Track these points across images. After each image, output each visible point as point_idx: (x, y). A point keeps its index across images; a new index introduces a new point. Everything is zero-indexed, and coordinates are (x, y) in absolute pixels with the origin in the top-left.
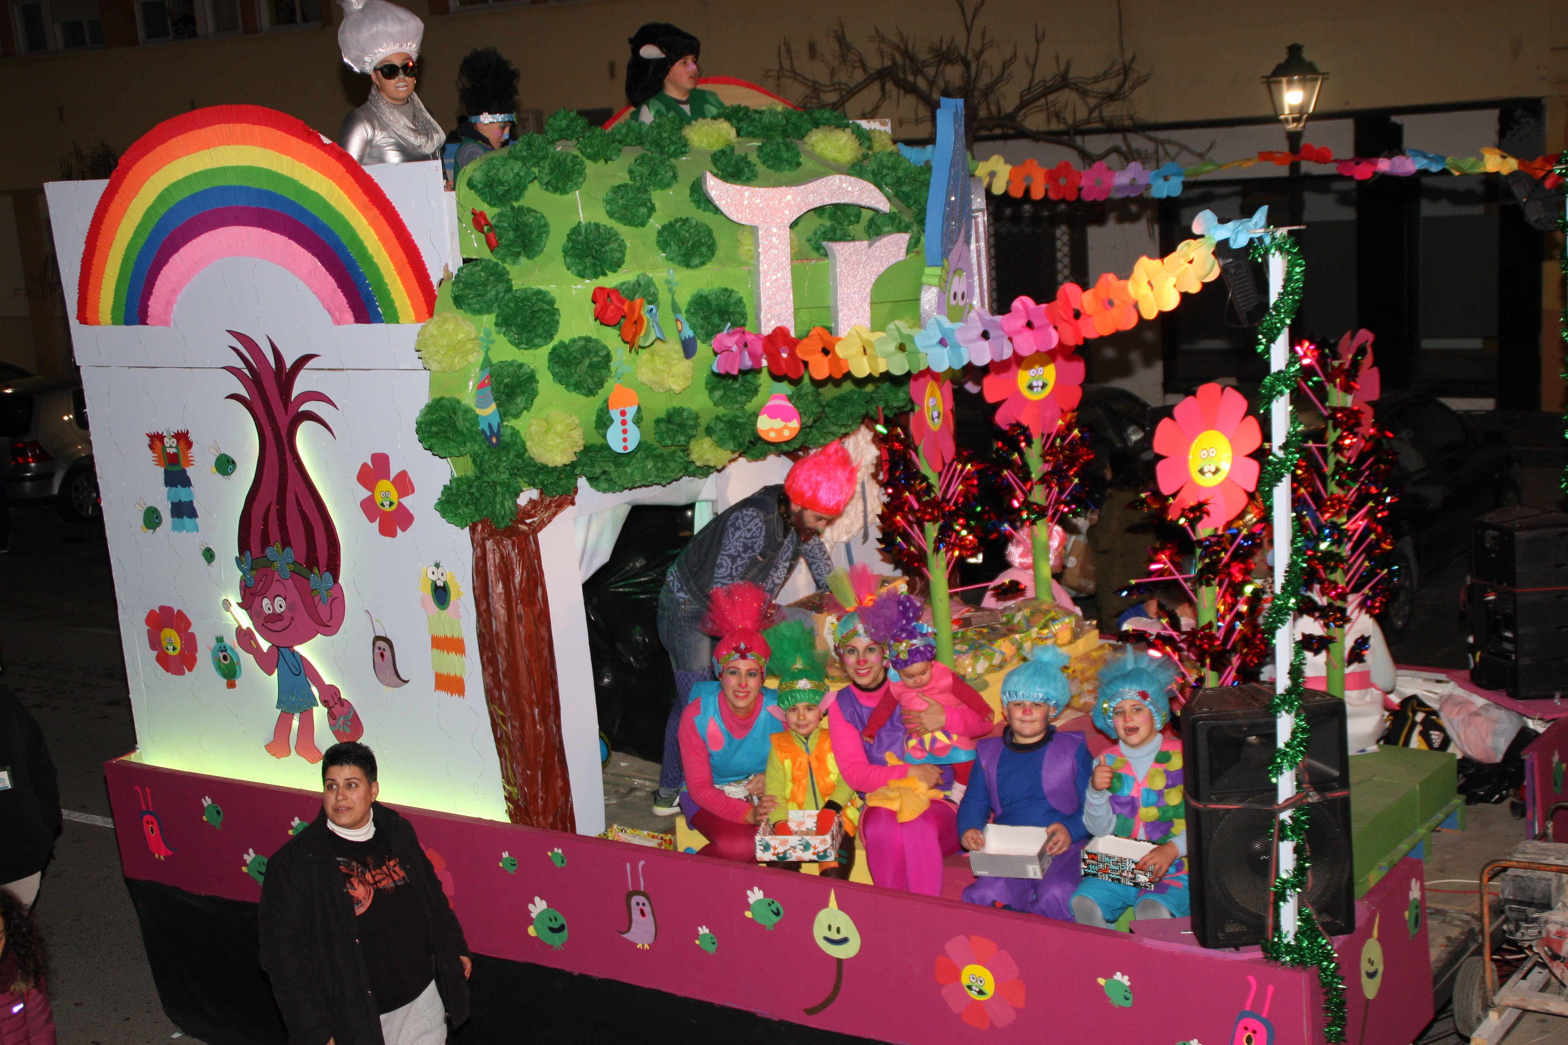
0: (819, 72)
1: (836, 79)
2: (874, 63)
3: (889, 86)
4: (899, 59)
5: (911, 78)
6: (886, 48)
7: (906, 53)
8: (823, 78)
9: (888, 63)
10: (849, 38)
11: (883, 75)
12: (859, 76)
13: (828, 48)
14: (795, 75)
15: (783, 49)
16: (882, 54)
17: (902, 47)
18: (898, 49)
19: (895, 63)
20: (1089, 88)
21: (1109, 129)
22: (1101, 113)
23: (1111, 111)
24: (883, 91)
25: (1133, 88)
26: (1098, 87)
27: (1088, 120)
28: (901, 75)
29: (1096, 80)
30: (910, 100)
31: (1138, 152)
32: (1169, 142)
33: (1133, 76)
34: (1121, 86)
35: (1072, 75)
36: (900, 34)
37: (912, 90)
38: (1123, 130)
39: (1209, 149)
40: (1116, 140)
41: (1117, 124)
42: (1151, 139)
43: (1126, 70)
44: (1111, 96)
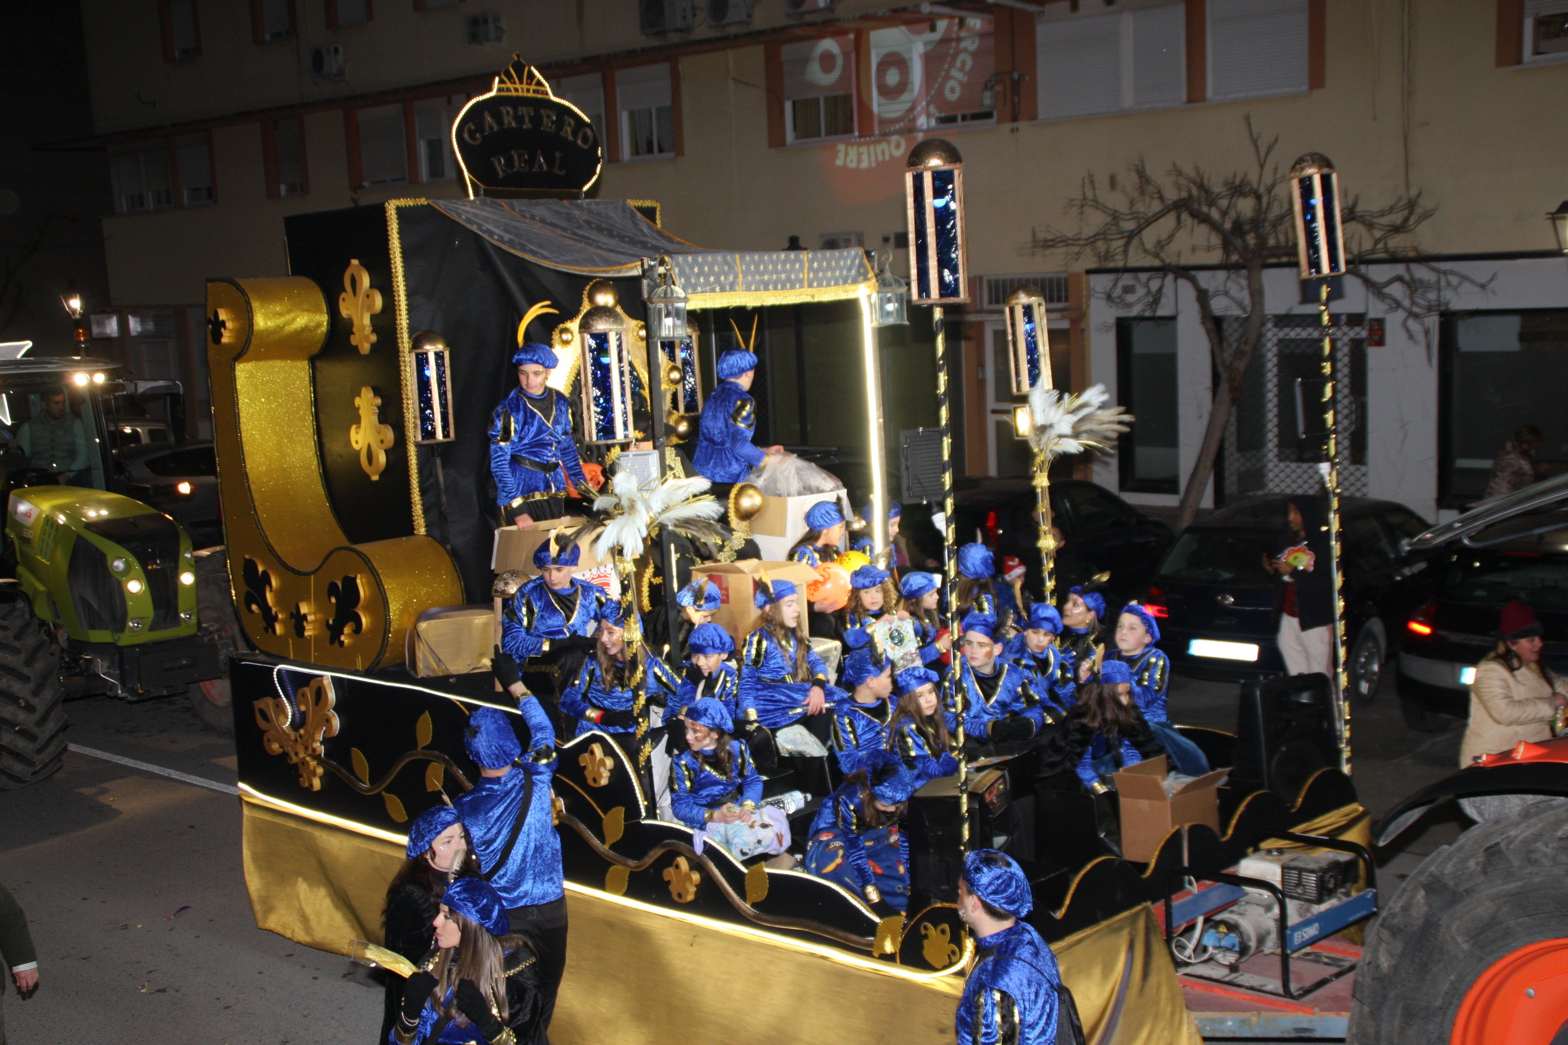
0: (1118, 202)
1: (1135, 209)
2: (1172, 195)
3: (1185, 216)
4: (1195, 191)
5: (1205, 209)
6: (1183, 181)
7: (1201, 187)
8: (1123, 207)
9: (1184, 195)
10: (1149, 172)
11: (1179, 206)
12: (1157, 206)
13: (1129, 180)
14: (1097, 204)
15: (1087, 181)
16: (1179, 187)
17: (1198, 180)
18: (1194, 183)
19: (1190, 195)
20: (1375, 220)
21: (1393, 259)
22: (1386, 244)
23: (1396, 242)
24: (1178, 219)
25: (1418, 223)
26: (1384, 221)
27: (1373, 251)
28: (1196, 206)
29: (1382, 214)
30: (1203, 230)
31: (1421, 282)
32: (1452, 272)
33: (1418, 211)
34: (1406, 220)
35: (1359, 209)
36: (1197, 169)
37: (1205, 219)
38: (1406, 260)
39: (1492, 279)
40: (1400, 269)
41: (1401, 255)
42: (1433, 269)
43: (1411, 205)
44: (1396, 229)
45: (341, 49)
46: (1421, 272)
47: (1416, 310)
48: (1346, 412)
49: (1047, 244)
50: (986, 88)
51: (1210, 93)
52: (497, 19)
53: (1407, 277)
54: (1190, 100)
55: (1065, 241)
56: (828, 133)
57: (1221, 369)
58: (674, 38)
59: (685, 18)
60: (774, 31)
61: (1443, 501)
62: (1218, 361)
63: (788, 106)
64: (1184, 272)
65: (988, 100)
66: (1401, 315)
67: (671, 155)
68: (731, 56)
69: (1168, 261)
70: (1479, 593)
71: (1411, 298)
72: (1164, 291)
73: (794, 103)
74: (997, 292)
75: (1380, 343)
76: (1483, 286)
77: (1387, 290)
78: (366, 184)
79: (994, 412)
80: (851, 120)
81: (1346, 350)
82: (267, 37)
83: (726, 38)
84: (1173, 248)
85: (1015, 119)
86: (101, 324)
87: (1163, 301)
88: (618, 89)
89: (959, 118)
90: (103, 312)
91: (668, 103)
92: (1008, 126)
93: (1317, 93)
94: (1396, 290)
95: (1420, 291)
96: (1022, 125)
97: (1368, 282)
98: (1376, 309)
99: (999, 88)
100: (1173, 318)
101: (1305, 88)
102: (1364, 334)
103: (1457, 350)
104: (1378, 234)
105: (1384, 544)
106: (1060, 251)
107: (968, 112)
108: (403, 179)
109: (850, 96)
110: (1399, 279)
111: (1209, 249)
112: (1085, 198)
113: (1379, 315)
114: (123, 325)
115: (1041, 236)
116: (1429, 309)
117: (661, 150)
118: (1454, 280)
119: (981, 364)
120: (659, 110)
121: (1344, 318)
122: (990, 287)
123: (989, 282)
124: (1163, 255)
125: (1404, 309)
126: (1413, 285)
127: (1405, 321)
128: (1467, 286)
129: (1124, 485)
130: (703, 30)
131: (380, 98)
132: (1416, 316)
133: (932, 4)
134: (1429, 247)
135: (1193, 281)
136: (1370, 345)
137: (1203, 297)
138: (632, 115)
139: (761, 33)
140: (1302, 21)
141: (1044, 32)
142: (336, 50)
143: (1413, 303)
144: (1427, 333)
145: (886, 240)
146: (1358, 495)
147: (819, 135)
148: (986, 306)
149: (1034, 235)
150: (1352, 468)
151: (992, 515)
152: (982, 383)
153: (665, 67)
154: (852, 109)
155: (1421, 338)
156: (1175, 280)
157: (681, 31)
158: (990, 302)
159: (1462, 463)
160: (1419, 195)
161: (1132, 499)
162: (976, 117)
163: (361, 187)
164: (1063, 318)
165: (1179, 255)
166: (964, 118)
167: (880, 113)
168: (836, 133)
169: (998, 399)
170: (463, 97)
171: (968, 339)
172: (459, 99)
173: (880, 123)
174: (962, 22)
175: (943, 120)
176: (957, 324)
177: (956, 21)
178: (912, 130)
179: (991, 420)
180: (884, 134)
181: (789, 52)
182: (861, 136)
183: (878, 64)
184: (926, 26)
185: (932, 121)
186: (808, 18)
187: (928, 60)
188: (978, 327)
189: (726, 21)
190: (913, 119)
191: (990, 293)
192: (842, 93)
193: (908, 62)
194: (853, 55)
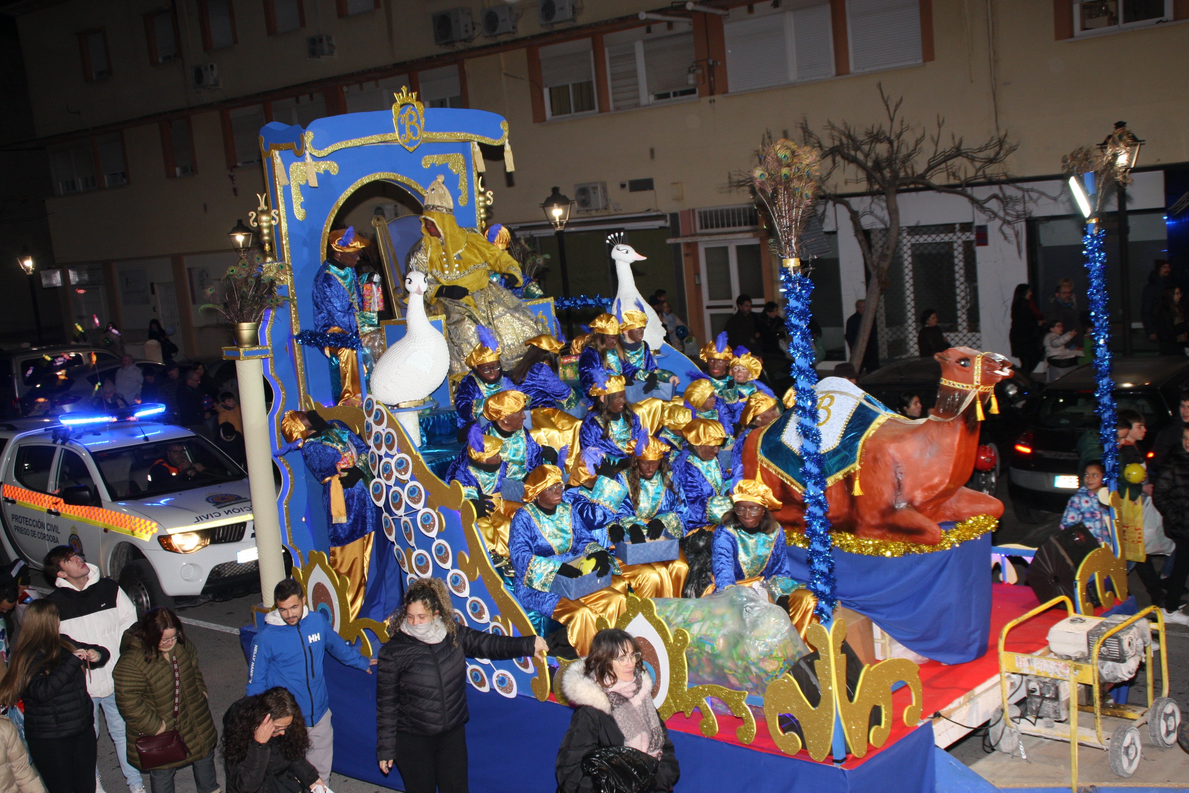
2: (828, 144)
3: (838, 158)
4: (845, 140)
5: (852, 153)
6: (835, 133)
7: (849, 136)
9: (837, 143)
10: (811, 128)
11: (834, 152)
13: (796, 134)
15: (766, 136)
16: (833, 138)
17: (847, 132)
18: (844, 134)
19: (842, 143)
20: (975, 155)
21: (990, 182)
22: (984, 172)
23: (992, 170)
24: (834, 161)
25: (1006, 155)
26: (982, 155)
27: (975, 177)
28: (846, 151)
29: (980, 150)
30: (852, 167)
31: (1011, 198)
32: (1032, 190)
33: (1006, 146)
34: (998, 153)
35: (963, 147)
36: (845, 124)
37: (853, 160)
38: (999, 183)
39: (1061, 194)
40: (995, 189)
41: (995, 178)
42: (1019, 188)
43: (1001, 143)
44: (991, 161)
45: (215, 66)
46: (1010, 191)
47: (1008, 218)
48: (963, 294)
49: (741, 184)
50: (690, 72)
51: (852, 68)
52: (329, 39)
53: (1000, 195)
54: (838, 74)
56: (577, 110)
57: (871, 269)
58: (460, 46)
59: (467, 31)
60: (533, 37)
62: (869, 263)
63: (546, 92)
64: (840, 199)
65: (691, 80)
66: (998, 222)
68: (502, 57)
69: (828, 192)
70: (1064, 421)
71: (1005, 210)
72: (827, 213)
73: (550, 90)
74: (706, 219)
75: (985, 244)
76: (1054, 199)
77: (987, 205)
78: (239, 164)
79: (708, 307)
80: (593, 100)
81: (960, 249)
82: (161, 60)
83: (498, 44)
84: (831, 182)
85: (712, 93)
86: (49, 277)
87: (827, 220)
89: (672, 95)
90: (49, 268)
91: (458, 94)
92: (707, 99)
93: (929, 64)
94: (994, 205)
95: (1010, 205)
96: (717, 97)
97: (973, 200)
98: (980, 219)
99: (699, 71)
100: (834, 233)
101: (920, 61)
102: (973, 237)
103: (1040, 245)
104: (978, 165)
107: (678, 90)
109: (591, 82)
110: (995, 196)
111: (857, 181)
113: (983, 223)
114: (65, 277)
115: (735, 178)
116: (1018, 217)
118: (1034, 195)
119: (697, 273)
120: (451, 99)
121: (957, 226)
122: (700, 217)
123: (700, 213)
124: (824, 188)
125: (1000, 218)
126: (1005, 201)
127: (1001, 227)
128: (1043, 199)
130: (480, 41)
131: (247, 100)
132: (1009, 223)
133: (647, 12)
134: (1015, 173)
135: (847, 205)
136: (978, 245)
137: (855, 216)
139: (524, 39)
141: (729, 29)
142: (212, 67)
143: (1006, 214)
144: (1017, 234)
145: (623, 186)
147: (570, 112)
148: (698, 231)
149: (730, 177)
150: (969, 335)
152: (698, 287)
153: (455, 68)
154: (592, 91)
155: (1013, 239)
156: (834, 205)
157: (465, 40)
158: (702, 228)
160: (1006, 135)
162: (683, 93)
163: (236, 167)
164: (755, 236)
165: (836, 187)
166: (675, 94)
167: (613, 94)
168: (582, 110)
169: (711, 298)
170: (307, 97)
171: (687, 255)
172: (305, 99)
173: (615, 101)
174: (670, 25)
175: (660, 97)
176: (678, 245)
177: (665, 24)
178: (637, 105)
179: (707, 314)
180: (617, 108)
181: (545, 52)
182: (601, 111)
183: (610, 58)
184: (643, 29)
185: (652, 98)
186: (558, 27)
187: (647, 53)
188: (693, 247)
189: (497, 32)
190: (638, 97)
191: (701, 221)
192: (584, 80)
193: (632, 56)
194: (592, 53)
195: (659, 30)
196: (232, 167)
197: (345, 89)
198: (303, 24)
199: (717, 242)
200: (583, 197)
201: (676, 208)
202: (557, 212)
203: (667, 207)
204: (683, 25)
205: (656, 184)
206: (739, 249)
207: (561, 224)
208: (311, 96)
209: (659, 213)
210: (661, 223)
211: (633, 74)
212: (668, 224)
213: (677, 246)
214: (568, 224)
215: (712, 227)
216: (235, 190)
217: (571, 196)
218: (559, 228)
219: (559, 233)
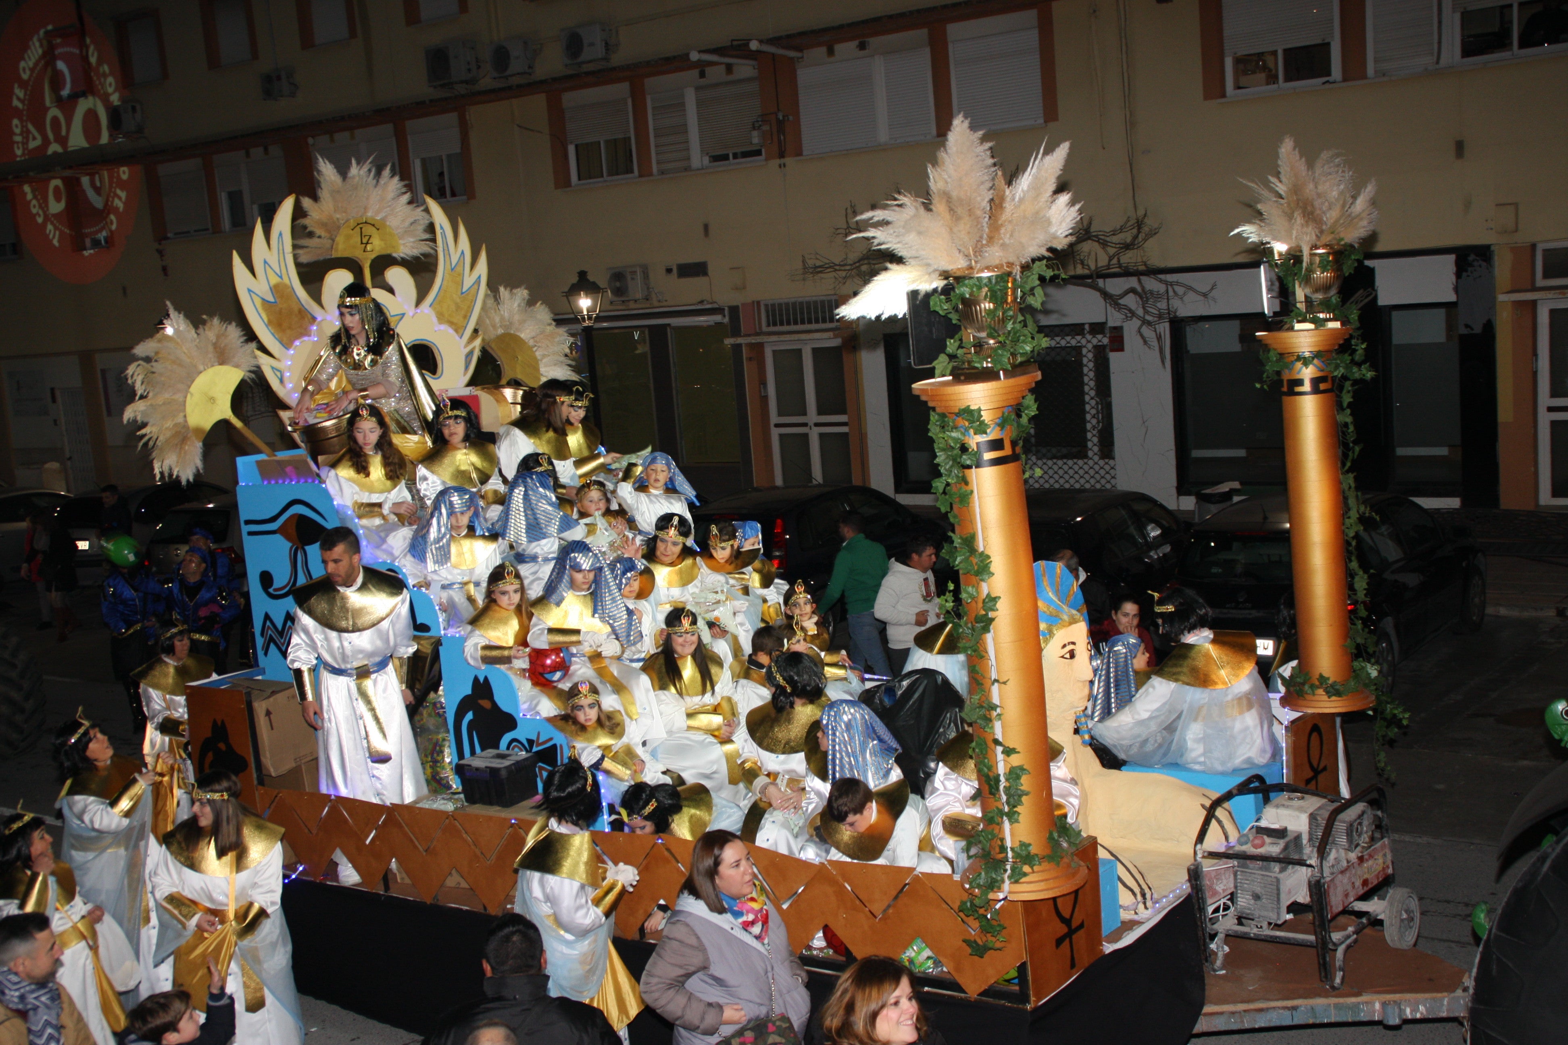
15: (849, 211)
20: (1108, 239)
21: (1127, 273)
22: (1119, 260)
23: (1128, 258)
25: (1145, 240)
26: (1115, 239)
27: (1108, 266)
29: (1114, 233)
31: (1151, 292)
32: (1178, 283)
33: (1146, 229)
34: (1136, 237)
35: (1093, 229)
38: (1137, 274)
39: (1212, 289)
40: (1133, 282)
41: (1132, 268)
42: (1161, 281)
43: (1139, 224)
44: (1127, 247)
45: (138, 107)
46: (1151, 284)
47: (1148, 318)
48: (1093, 411)
49: (817, 270)
50: (754, 128)
52: (290, 75)
53: (1139, 289)
54: (938, 135)
55: (832, 267)
56: (610, 174)
58: (460, 89)
59: (469, 70)
60: (554, 80)
61: (1182, 489)
63: (571, 149)
65: (756, 138)
66: (1136, 323)
67: (465, 197)
68: (515, 105)
70: (1215, 570)
71: (1144, 308)
73: (577, 146)
74: (774, 315)
75: (1121, 349)
76: (1205, 295)
77: (1121, 302)
78: (169, 235)
79: (777, 426)
80: (631, 161)
81: (1090, 355)
83: (510, 88)
85: (782, 155)
88: (409, 138)
89: (731, 156)
91: (458, 150)
92: (778, 161)
93: (1051, 125)
94: (1131, 301)
95: (1151, 301)
96: (788, 160)
97: (1106, 295)
98: (1115, 319)
99: (766, 128)
101: (1041, 121)
102: (1106, 341)
103: (1188, 352)
104: (1112, 251)
105: (1132, 530)
106: (829, 276)
107: (738, 150)
108: (207, 229)
109: (629, 138)
110: (1133, 290)
112: (849, 227)
113: (1118, 324)
115: (810, 263)
116: (1160, 317)
117: (453, 194)
118: (1180, 290)
119: (763, 383)
120: (449, 156)
121: (1087, 327)
122: (767, 312)
123: (766, 306)
125: (1138, 317)
126: (1144, 296)
127: (1140, 328)
128: (1191, 295)
129: (898, 489)
130: (487, 82)
131: (181, 153)
132: (1149, 323)
133: (700, 52)
134: (1157, 262)
136: (1112, 350)
138: (424, 162)
139: (542, 82)
140: (1035, 61)
141: (804, 75)
142: (134, 109)
143: (1146, 312)
144: (1159, 338)
145: (669, 271)
146: (1108, 486)
147: (602, 176)
148: (765, 328)
149: (804, 262)
150: (1101, 462)
151: (779, 521)
152: (765, 399)
153: (452, 118)
154: (631, 151)
155: (1155, 343)
157: (466, 82)
158: (769, 325)
159: (1196, 453)
160: (1145, 215)
161: (906, 499)
162: (746, 155)
163: (167, 238)
164: (835, 337)
166: (735, 156)
167: (657, 154)
168: (617, 174)
169: (780, 414)
170: (261, 150)
171: (750, 359)
172: (257, 152)
173: (658, 163)
174: (729, 68)
175: (716, 159)
176: (740, 345)
177: (722, 68)
178: (687, 169)
179: (775, 433)
180: (662, 172)
181: (570, 99)
182: (641, 176)
183: (654, 108)
184: (695, 73)
185: (706, 160)
186: (586, 68)
187: (700, 104)
188: (758, 348)
189: (508, 72)
190: (689, 158)
191: (768, 316)
192: (621, 136)
193: (681, 106)
194: (630, 101)
195: (716, 74)
196: (161, 237)
197: (310, 141)
198: (255, 55)
199: (787, 343)
200: (618, 284)
201: (736, 299)
202: (585, 303)
203: (726, 298)
204: (745, 69)
205: (711, 269)
206: (815, 351)
207: (590, 318)
208: (266, 150)
209: (715, 306)
210: (718, 318)
211: (683, 129)
212: (726, 320)
213: (737, 347)
214: (598, 319)
215: (782, 324)
216: (164, 269)
217: (602, 283)
218: (587, 323)
219: (587, 330)
